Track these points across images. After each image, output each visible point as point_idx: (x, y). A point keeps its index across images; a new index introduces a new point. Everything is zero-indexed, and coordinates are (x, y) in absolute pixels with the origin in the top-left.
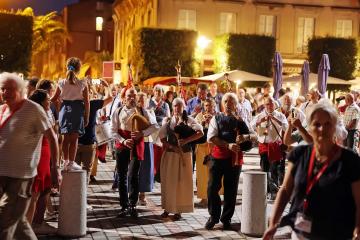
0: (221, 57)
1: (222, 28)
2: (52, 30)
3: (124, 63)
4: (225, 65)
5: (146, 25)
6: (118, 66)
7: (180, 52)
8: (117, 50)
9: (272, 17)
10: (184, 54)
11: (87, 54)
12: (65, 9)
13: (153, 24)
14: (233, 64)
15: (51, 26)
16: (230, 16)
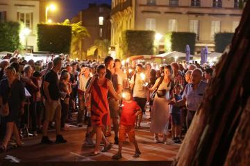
0: (168, 44)
1: (169, 28)
2: (80, 31)
3: (117, 47)
4: (170, 49)
5: (128, 29)
6: (113, 49)
7: (146, 42)
8: (113, 40)
9: (197, 21)
10: (148, 43)
11: (96, 41)
12: (81, 13)
13: (132, 28)
14: (174, 48)
15: (79, 29)
16: (174, 21)
